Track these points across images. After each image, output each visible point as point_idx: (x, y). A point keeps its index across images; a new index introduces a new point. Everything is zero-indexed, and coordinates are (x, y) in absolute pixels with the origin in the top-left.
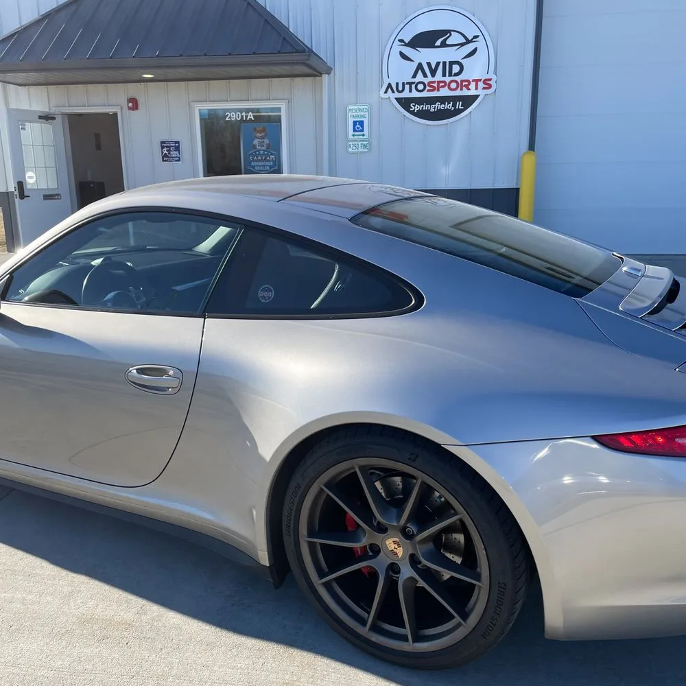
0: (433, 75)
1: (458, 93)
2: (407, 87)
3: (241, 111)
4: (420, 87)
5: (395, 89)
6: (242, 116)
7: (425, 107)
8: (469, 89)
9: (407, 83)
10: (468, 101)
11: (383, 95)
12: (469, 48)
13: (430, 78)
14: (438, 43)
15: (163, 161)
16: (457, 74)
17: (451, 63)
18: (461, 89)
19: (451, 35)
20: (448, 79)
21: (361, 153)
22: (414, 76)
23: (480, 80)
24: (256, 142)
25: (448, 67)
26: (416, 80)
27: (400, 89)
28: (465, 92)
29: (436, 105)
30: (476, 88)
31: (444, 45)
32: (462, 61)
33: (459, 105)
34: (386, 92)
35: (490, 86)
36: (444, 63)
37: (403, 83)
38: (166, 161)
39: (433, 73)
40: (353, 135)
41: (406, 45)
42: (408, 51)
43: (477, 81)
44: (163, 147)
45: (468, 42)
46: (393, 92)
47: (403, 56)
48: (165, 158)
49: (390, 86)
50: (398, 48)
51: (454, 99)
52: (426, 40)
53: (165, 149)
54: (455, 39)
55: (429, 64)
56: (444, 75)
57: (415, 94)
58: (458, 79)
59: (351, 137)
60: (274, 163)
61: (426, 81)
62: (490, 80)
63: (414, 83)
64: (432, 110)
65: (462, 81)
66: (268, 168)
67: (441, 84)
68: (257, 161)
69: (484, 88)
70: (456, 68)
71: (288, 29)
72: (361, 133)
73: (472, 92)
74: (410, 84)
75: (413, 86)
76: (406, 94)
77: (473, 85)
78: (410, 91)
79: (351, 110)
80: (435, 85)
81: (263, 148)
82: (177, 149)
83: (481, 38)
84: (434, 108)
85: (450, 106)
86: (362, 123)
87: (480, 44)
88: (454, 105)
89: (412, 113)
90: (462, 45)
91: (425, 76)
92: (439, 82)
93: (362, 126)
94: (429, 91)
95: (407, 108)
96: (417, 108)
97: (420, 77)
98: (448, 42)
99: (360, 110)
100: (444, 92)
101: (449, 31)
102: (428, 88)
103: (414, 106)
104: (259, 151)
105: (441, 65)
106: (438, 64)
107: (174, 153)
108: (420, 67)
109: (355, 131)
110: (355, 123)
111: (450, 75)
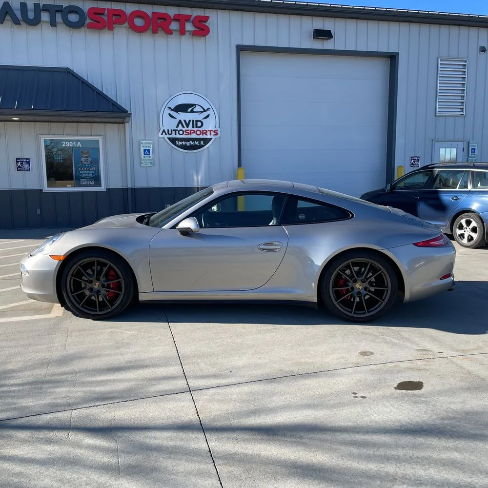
0: (188, 127)
1: (201, 136)
2: (174, 132)
3: (73, 141)
4: (181, 132)
5: (167, 132)
6: (73, 144)
7: (184, 143)
8: (207, 135)
10: (207, 141)
11: (160, 135)
12: (205, 114)
13: (186, 128)
14: (189, 110)
15: (18, 170)
16: (200, 127)
17: (197, 121)
18: (203, 135)
19: (196, 107)
20: (195, 129)
21: (148, 167)
22: (177, 126)
23: (212, 131)
24: (83, 159)
25: (195, 123)
26: (179, 129)
27: (170, 133)
28: (204, 136)
29: (190, 142)
30: (211, 135)
31: (192, 111)
32: (203, 121)
33: (202, 143)
34: (162, 134)
35: (217, 134)
36: (193, 121)
37: (172, 130)
38: (20, 170)
39: (188, 126)
40: (144, 157)
41: (172, 110)
42: (173, 113)
43: (210, 131)
45: (205, 111)
46: (166, 134)
47: (170, 115)
48: (19, 168)
49: (164, 131)
50: (167, 111)
51: (199, 140)
52: (183, 108)
54: (197, 109)
55: (185, 121)
56: (193, 127)
57: (178, 136)
58: (201, 129)
59: (143, 158)
61: (184, 129)
62: (217, 131)
63: (177, 130)
64: (188, 145)
65: (203, 131)
66: (91, 175)
68: (84, 170)
69: (214, 135)
70: (199, 124)
72: (149, 156)
73: (209, 136)
74: (175, 131)
75: (177, 132)
76: (173, 136)
77: (208, 133)
78: (176, 134)
79: (142, 143)
80: (189, 132)
81: (87, 163)
82: (28, 163)
83: (211, 109)
85: (197, 143)
86: (149, 150)
87: (210, 112)
88: (200, 143)
89: (177, 146)
90: (202, 112)
91: (183, 127)
92: (191, 131)
93: (149, 152)
94: (185, 135)
95: (174, 143)
96: (180, 143)
97: (180, 127)
98: (194, 110)
99: (147, 143)
100: (194, 136)
101: (194, 105)
102: (185, 133)
103: (178, 142)
104: (85, 164)
105: (191, 121)
106: (190, 121)
107: (26, 166)
108: (180, 122)
109: (145, 154)
110: (145, 150)
111: (197, 127)
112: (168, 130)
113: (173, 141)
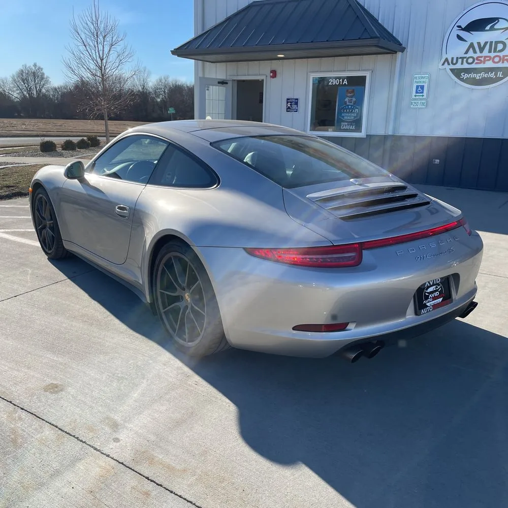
0: (481, 51)
1: (500, 65)
2: (460, 60)
3: (339, 78)
4: (470, 60)
5: (450, 62)
6: (340, 82)
7: (473, 75)
9: (460, 58)
11: (441, 67)
13: (479, 54)
14: (488, 28)
15: (287, 111)
16: (500, 51)
17: (497, 43)
18: (503, 62)
19: (498, 21)
20: (492, 55)
21: (419, 108)
22: (466, 52)
24: (347, 100)
25: (494, 45)
26: (467, 56)
27: (454, 62)
28: (505, 65)
29: (482, 74)
31: (492, 29)
32: (505, 41)
33: (500, 74)
34: (443, 64)
36: (491, 42)
37: (457, 58)
38: (289, 111)
39: (482, 49)
40: (415, 96)
41: (463, 29)
42: (463, 34)
44: (287, 103)
46: (449, 64)
47: (459, 37)
48: (289, 109)
49: (447, 60)
50: (456, 31)
51: (497, 70)
52: (478, 25)
53: (289, 103)
54: (502, 24)
55: (479, 44)
56: (490, 51)
57: (466, 66)
58: (501, 54)
59: (414, 97)
60: (357, 114)
61: (475, 56)
63: (465, 57)
64: (478, 78)
65: (504, 56)
66: (353, 118)
67: (487, 58)
68: (347, 112)
70: (500, 47)
71: (378, 20)
72: (422, 94)
74: (462, 58)
75: (465, 59)
76: (459, 66)
78: (462, 63)
79: (416, 78)
80: (482, 59)
81: (350, 104)
82: (297, 103)
84: (480, 77)
85: (492, 75)
86: (422, 87)
88: (496, 74)
89: (462, 80)
91: (475, 52)
92: (485, 57)
93: (423, 90)
94: (477, 63)
95: (458, 76)
96: (466, 76)
97: (471, 54)
98: (496, 27)
99: (422, 77)
100: (489, 64)
101: (497, 19)
102: (476, 61)
103: (464, 75)
104: (348, 106)
105: (488, 44)
106: (486, 43)
107: (294, 107)
108: (472, 46)
109: (417, 92)
110: (417, 87)
111: (495, 51)
112: (453, 59)
113: (457, 73)
